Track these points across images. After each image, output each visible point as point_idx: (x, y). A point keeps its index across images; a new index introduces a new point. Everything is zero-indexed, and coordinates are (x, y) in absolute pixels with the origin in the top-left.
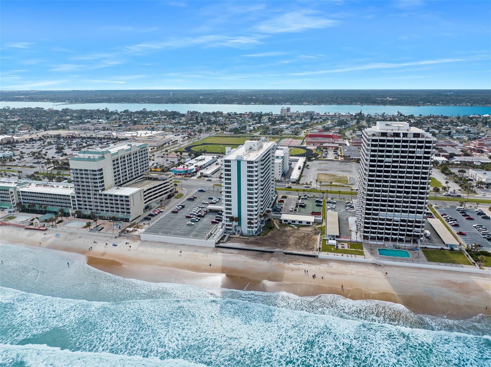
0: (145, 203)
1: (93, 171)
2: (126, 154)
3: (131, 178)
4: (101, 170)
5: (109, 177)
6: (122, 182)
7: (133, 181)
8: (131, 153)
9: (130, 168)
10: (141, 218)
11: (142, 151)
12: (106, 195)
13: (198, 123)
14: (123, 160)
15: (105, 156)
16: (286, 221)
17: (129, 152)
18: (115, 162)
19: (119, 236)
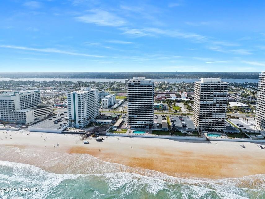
0: (35, 117)
1: (9, 101)
2: (28, 94)
3: (30, 106)
4: (13, 100)
5: (17, 105)
6: (25, 108)
7: (31, 108)
8: (30, 94)
9: (29, 101)
10: (32, 123)
11: (37, 94)
12: (15, 112)
14: (26, 97)
15: (16, 94)
16: (99, 122)
17: (29, 94)
18: (22, 98)
19: (19, 130)
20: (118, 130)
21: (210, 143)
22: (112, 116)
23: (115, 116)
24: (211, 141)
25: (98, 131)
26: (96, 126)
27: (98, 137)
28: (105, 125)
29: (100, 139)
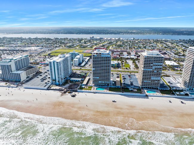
0: (27, 76)
1: (7, 66)
2: (20, 59)
3: (22, 67)
4: (10, 65)
6: (19, 69)
8: (22, 59)
9: (22, 64)
10: (25, 81)
11: (26, 58)
12: (12, 74)
13: (56, 43)
15: (12, 60)
16: (72, 80)
18: (16, 63)
19: (17, 87)
20: (85, 87)
21: (148, 98)
22: (81, 74)
23: (83, 74)
24: (149, 97)
25: (72, 88)
26: (71, 84)
27: (72, 93)
28: (76, 83)
29: (74, 95)
